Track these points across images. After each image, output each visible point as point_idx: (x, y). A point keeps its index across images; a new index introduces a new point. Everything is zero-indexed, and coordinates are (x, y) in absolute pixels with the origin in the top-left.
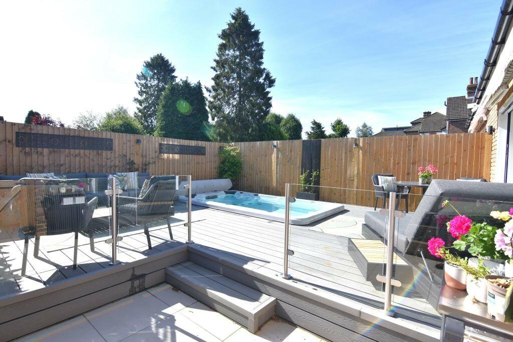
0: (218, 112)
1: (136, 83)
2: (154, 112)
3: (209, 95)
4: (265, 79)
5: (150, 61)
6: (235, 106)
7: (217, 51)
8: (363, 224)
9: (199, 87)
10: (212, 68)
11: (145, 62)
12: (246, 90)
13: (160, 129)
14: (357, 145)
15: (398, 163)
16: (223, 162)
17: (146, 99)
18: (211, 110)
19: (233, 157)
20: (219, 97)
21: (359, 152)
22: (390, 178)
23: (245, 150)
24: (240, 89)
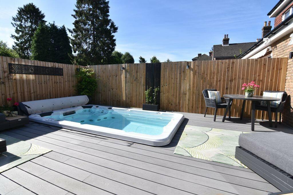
0: (78, 47)
1: (12, 23)
2: (30, 46)
3: (72, 35)
4: (111, 27)
5: (23, 7)
6: (91, 43)
7: (76, 4)
8: (237, 147)
9: (63, 29)
10: (72, 15)
11: (19, 8)
12: (98, 33)
13: (34, 58)
14: (189, 67)
15: (220, 81)
16: (80, 82)
17: (22, 36)
18: (73, 45)
19: (89, 77)
20: (79, 37)
21: (190, 72)
22: (216, 92)
23: (98, 72)
24: (94, 33)
